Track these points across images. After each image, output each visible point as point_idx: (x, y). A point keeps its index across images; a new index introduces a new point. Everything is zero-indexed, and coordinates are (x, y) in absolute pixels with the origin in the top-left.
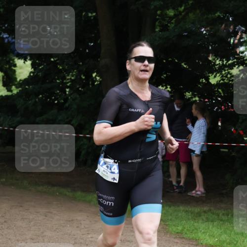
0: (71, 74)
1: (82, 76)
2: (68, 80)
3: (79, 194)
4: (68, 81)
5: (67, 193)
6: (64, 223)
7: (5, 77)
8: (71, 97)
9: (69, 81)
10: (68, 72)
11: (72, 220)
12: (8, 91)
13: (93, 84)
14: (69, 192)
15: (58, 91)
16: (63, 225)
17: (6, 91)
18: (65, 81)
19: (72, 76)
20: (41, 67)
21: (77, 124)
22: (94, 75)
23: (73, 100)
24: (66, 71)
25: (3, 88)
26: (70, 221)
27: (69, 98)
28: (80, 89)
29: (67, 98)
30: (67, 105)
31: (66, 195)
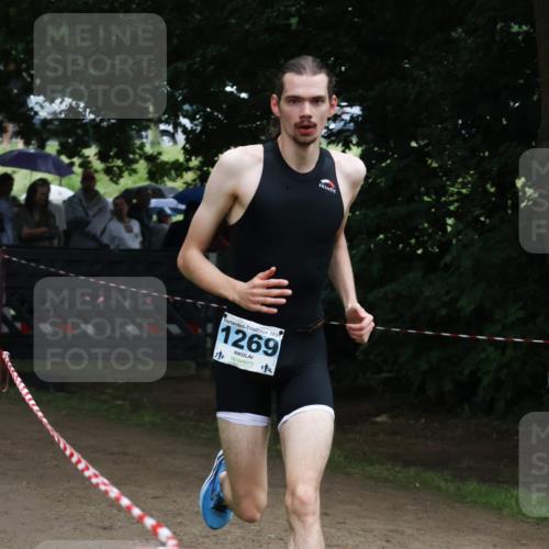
0: (460, 180)
1: (488, 186)
2: (452, 195)
3: (472, 486)
4: (451, 199)
5: (443, 484)
8: (458, 241)
9: (455, 197)
10: (453, 175)
13: (515, 206)
14: (446, 480)
15: (426, 225)
18: (443, 199)
19: (464, 185)
20: (384, 165)
21: (473, 307)
23: (465, 247)
24: (447, 173)
27: (454, 241)
28: (482, 219)
29: (449, 243)
30: (448, 259)
31: (439, 488)
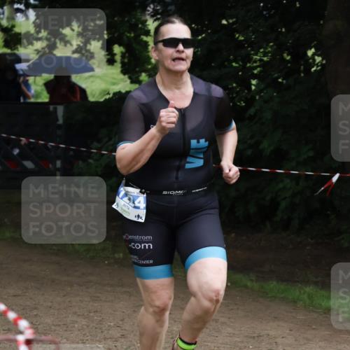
0: (262, 50)
1: (285, 55)
2: (255, 62)
3: (273, 285)
4: (255, 65)
5: (249, 284)
6: (242, 342)
7: (127, 55)
8: (260, 97)
9: (258, 64)
10: (256, 46)
11: (259, 336)
12: (132, 82)
13: (307, 70)
14: (252, 280)
15: (234, 85)
16: (240, 344)
17: (129, 81)
18: (248, 65)
19: (265, 54)
20: (200, 37)
21: (272, 148)
22: (310, 53)
23: (266, 102)
24: (251, 44)
25: (122, 76)
26: (254, 337)
27: (257, 97)
28: (280, 80)
29: (253, 98)
30: (252, 111)
31: (246, 287)
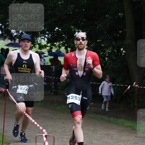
1: (115, 50)
2: (107, 52)
3: (112, 119)
14: (106, 118)
15: (101, 59)
16: (103, 137)
19: (109, 50)
20: (92, 45)
23: (110, 64)
24: (106, 47)
26: (107, 135)
27: (107, 63)
28: (114, 58)
